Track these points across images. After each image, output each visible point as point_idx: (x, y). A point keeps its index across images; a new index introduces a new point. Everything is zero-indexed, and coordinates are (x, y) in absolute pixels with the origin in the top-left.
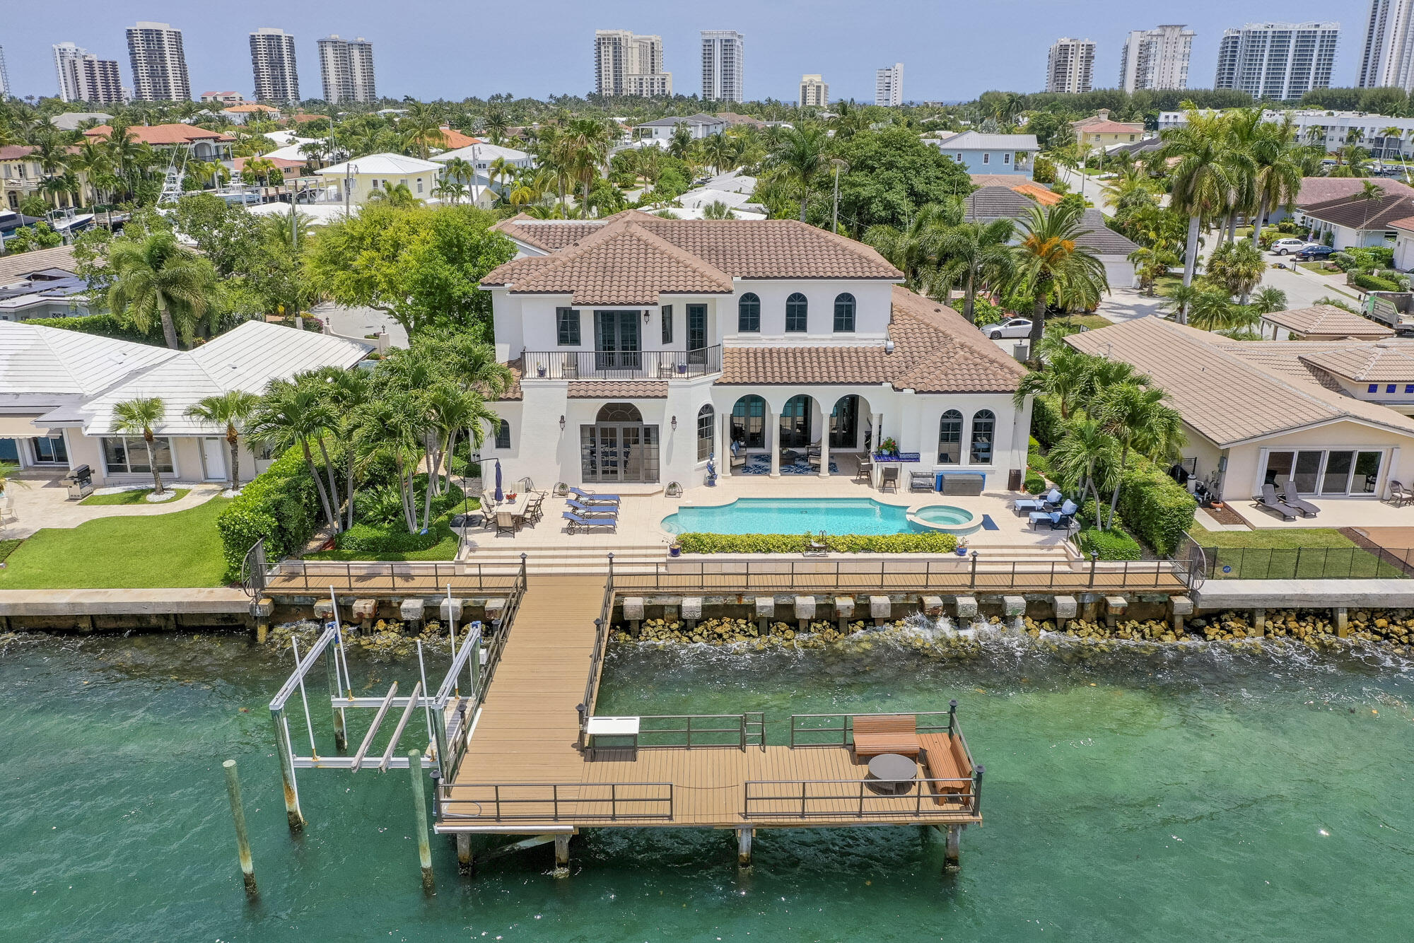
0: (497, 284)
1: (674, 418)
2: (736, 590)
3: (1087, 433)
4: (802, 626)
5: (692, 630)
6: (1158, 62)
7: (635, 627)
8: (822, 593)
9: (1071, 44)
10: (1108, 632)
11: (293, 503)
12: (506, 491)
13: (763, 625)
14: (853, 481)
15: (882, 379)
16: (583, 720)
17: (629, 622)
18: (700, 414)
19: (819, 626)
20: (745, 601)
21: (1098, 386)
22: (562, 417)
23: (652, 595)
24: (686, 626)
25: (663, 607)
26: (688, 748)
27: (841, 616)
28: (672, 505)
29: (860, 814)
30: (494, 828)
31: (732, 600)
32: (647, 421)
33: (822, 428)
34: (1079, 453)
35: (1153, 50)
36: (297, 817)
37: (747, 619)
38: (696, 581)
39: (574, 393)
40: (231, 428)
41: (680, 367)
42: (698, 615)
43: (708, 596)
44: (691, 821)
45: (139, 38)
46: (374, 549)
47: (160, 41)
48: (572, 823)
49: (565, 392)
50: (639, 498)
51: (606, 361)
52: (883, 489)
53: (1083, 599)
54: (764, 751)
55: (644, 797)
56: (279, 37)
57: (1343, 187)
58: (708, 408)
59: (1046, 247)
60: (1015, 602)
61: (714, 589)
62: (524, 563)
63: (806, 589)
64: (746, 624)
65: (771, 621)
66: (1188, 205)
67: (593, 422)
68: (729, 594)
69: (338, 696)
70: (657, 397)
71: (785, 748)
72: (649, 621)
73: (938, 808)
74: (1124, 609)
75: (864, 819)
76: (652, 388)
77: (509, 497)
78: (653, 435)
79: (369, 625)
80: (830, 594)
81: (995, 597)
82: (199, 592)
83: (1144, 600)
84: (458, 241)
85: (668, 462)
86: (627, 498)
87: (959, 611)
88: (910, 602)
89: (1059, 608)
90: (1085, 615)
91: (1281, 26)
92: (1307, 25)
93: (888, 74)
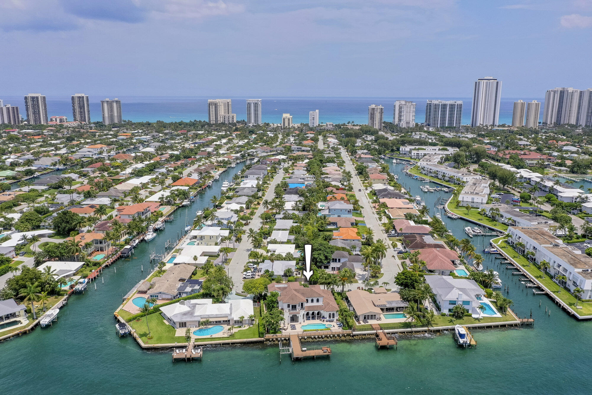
1: (300, 315)
6: (404, 114)
9: (375, 108)
10: (345, 338)
13: (312, 339)
14: (320, 321)
15: (322, 309)
16: (301, 349)
17: (301, 339)
18: (303, 314)
19: (318, 339)
20: (311, 336)
22: (288, 316)
25: (303, 337)
28: (301, 325)
29: (323, 354)
33: (316, 315)
39: (290, 313)
41: (300, 310)
42: (306, 338)
45: (29, 100)
47: (38, 100)
51: (293, 310)
52: (323, 322)
53: (343, 334)
56: (83, 97)
60: (336, 335)
61: (307, 335)
62: (288, 333)
67: (292, 316)
73: (328, 353)
74: (346, 335)
76: (298, 312)
78: (298, 317)
80: (319, 335)
85: (300, 320)
86: (296, 324)
88: (326, 336)
89: (340, 335)
91: (444, 102)
92: (452, 102)
93: (313, 114)
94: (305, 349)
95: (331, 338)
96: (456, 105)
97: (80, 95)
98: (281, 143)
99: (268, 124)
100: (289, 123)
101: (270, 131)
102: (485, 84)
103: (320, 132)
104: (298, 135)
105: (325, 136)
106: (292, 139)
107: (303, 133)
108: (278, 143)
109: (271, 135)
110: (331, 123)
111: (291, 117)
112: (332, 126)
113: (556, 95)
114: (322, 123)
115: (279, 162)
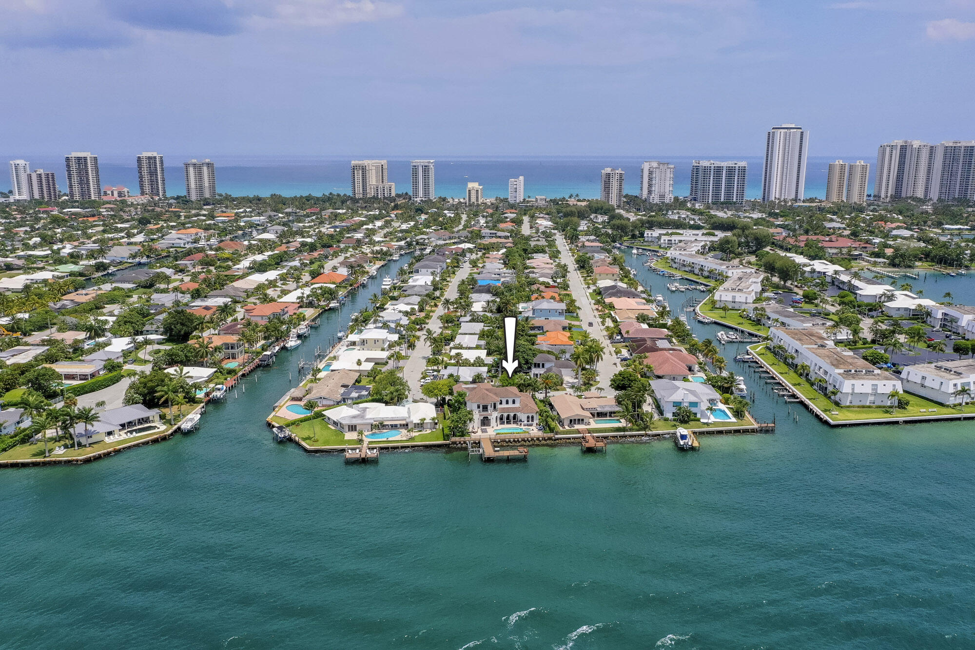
1: (492, 418)
6: (657, 182)
9: (611, 173)
10: (546, 441)
12: (472, 428)
14: (516, 425)
15: (519, 411)
18: (496, 417)
22: (478, 418)
32: (489, 418)
33: (511, 418)
35: (654, 175)
39: (480, 415)
41: (493, 411)
45: (73, 162)
47: (86, 164)
50: (489, 428)
51: (483, 411)
52: (520, 426)
56: (155, 158)
60: (535, 439)
62: (478, 437)
67: (482, 419)
70: (490, 415)
83: (550, 438)
85: (492, 424)
88: (523, 439)
89: (540, 439)
90: (543, 440)
91: (718, 164)
92: (730, 164)
93: (515, 183)
94: (499, 449)
95: (529, 442)
96: (737, 168)
97: (150, 154)
98: (465, 227)
99: (444, 199)
100: (477, 198)
101: (448, 209)
102: (782, 135)
103: (525, 210)
104: (492, 215)
105: (532, 217)
106: (482, 221)
107: (499, 212)
108: (461, 227)
109: (449, 214)
110: (543, 197)
111: (481, 187)
112: (544, 202)
113: (894, 152)
114: (529, 197)
115: (463, 253)
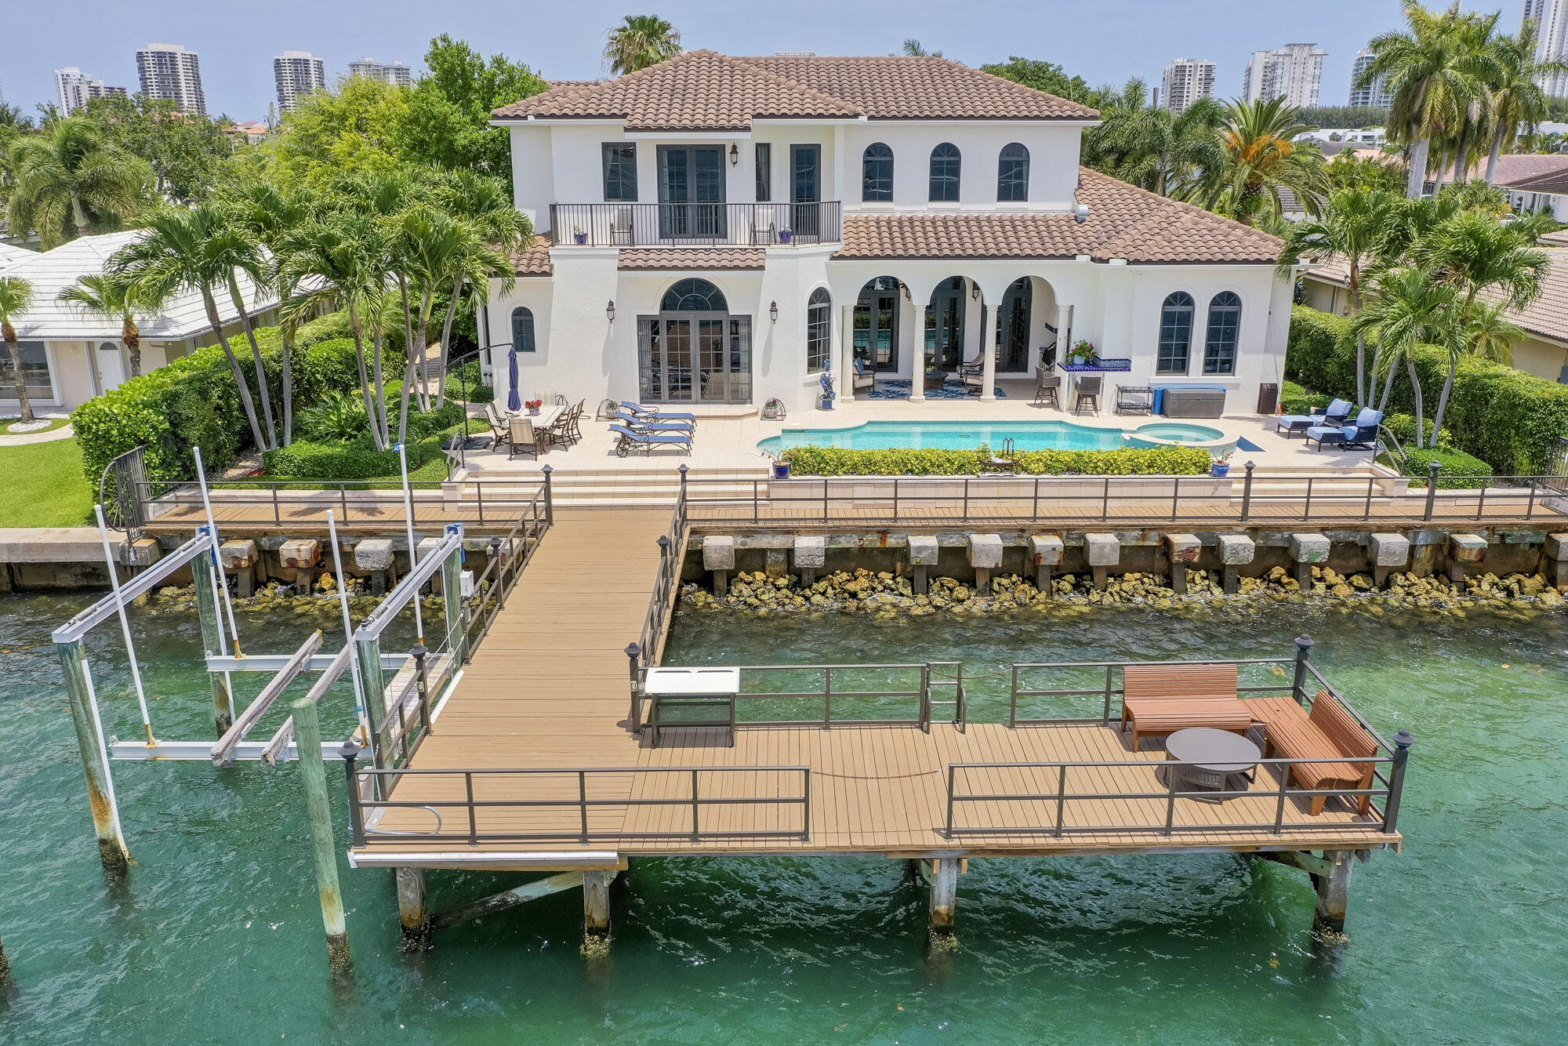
0: (517, 117)
1: (774, 304)
2: (878, 523)
3: (1410, 290)
4: (981, 582)
5: (810, 587)
7: (720, 582)
8: (1009, 530)
9: (1188, 64)
10: (1454, 588)
11: (194, 397)
12: (525, 395)
13: (919, 577)
14: (1030, 405)
15: (1075, 251)
16: (637, 674)
17: (711, 573)
18: (811, 302)
19: (1005, 581)
20: (892, 541)
21: (1414, 231)
22: (611, 303)
23: (749, 533)
24: (801, 579)
25: (763, 552)
26: (827, 726)
27: (1043, 562)
28: (773, 428)
29: (1167, 830)
30: (464, 856)
31: (872, 541)
32: (734, 309)
34: (1401, 317)
35: (1279, 72)
36: (116, 849)
37: (894, 572)
38: (815, 509)
39: (627, 263)
40: (128, 322)
41: (782, 234)
42: (819, 562)
43: (834, 533)
44: (845, 842)
45: (150, 62)
46: (319, 472)
47: (174, 64)
48: (615, 846)
49: (616, 263)
50: (722, 421)
51: (674, 226)
52: (1077, 410)
53: (1415, 538)
54: (963, 732)
55: (751, 796)
56: (306, 62)
57: (1551, 164)
58: (820, 295)
59: (1254, 148)
60: (1313, 543)
61: (844, 523)
62: (548, 481)
63: (986, 523)
64: (894, 578)
65: (933, 573)
66: (1414, 127)
67: (655, 311)
68: (867, 530)
69: (218, 652)
70: (749, 268)
71: (999, 727)
72: (742, 574)
73: (1308, 819)
74: (1482, 553)
75: (1176, 839)
76: (743, 258)
77: (529, 405)
78: (742, 330)
79: (306, 581)
80: (1022, 530)
81: (1279, 536)
82: (48, 532)
83: (1509, 541)
84: (463, 70)
85: (765, 372)
86: (705, 422)
87: (1227, 554)
88: (1148, 543)
89: (1382, 549)
90: (1415, 566)
